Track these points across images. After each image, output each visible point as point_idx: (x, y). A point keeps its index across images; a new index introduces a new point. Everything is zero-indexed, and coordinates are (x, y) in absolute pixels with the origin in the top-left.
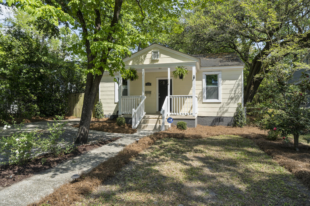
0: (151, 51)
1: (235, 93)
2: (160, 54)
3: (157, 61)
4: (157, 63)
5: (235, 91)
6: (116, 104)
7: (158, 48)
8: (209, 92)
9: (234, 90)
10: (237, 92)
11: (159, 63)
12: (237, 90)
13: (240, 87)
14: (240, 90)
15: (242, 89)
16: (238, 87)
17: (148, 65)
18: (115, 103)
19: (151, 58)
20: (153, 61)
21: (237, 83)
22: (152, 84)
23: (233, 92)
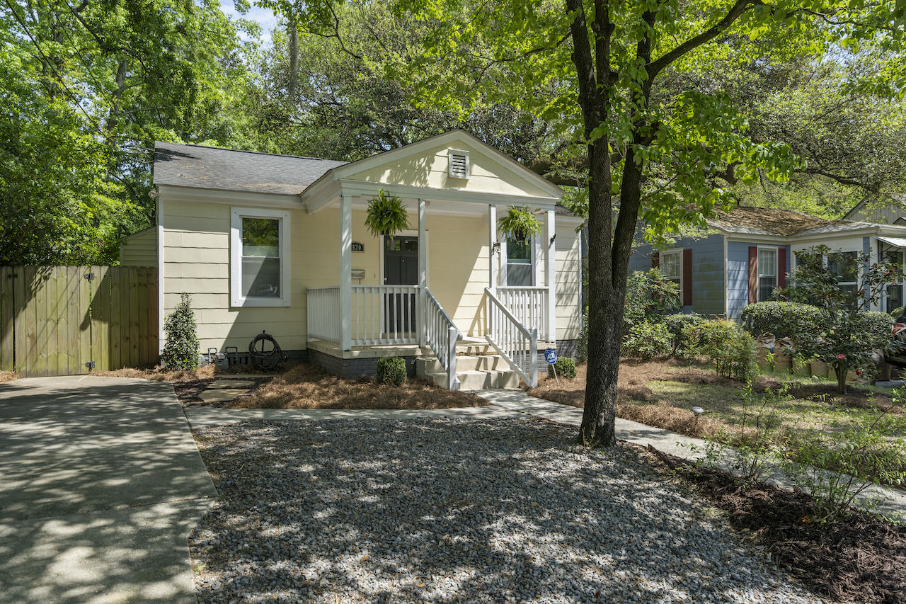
0: (446, 151)
1: (566, 283)
2: (471, 164)
3: (464, 182)
4: (462, 189)
5: (567, 277)
6: (236, 313)
7: (465, 145)
8: (513, 279)
9: (564, 274)
10: (569, 281)
11: (468, 188)
12: (570, 273)
13: (575, 269)
14: (575, 274)
15: (578, 272)
16: (571, 267)
17: (439, 190)
18: (231, 309)
19: (447, 171)
20: (450, 180)
21: (569, 258)
22: (366, 248)
23: (562, 280)
